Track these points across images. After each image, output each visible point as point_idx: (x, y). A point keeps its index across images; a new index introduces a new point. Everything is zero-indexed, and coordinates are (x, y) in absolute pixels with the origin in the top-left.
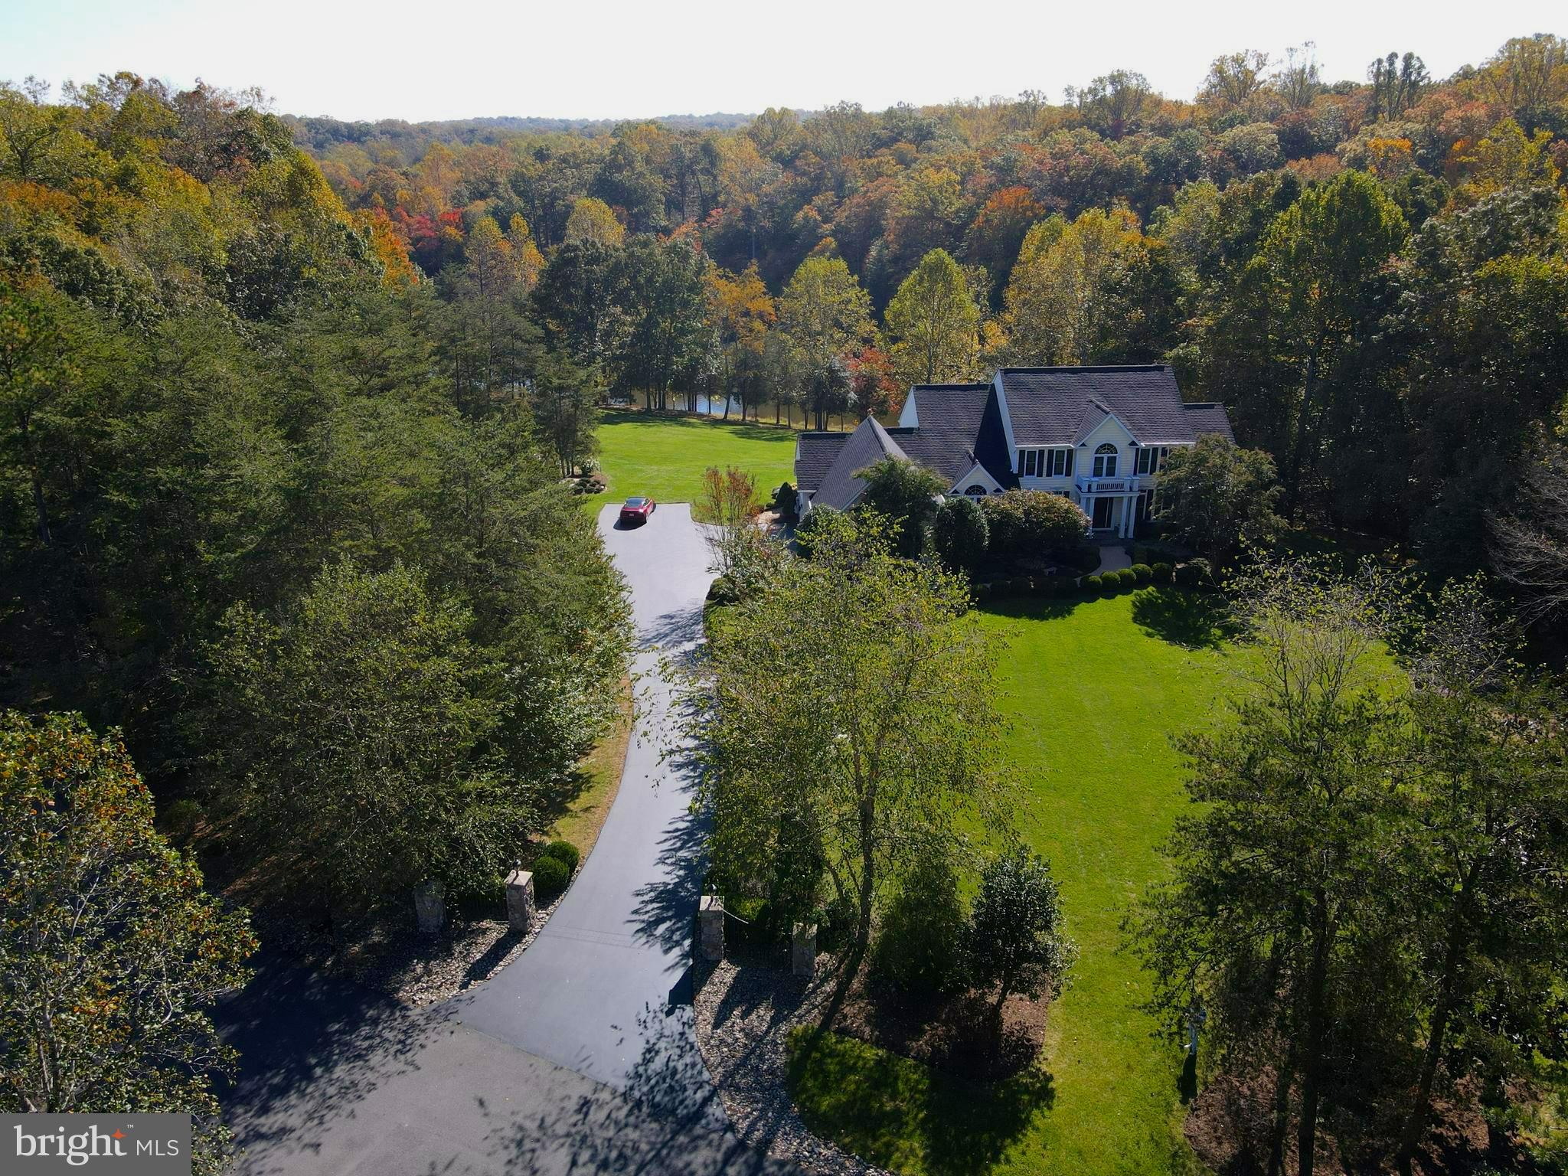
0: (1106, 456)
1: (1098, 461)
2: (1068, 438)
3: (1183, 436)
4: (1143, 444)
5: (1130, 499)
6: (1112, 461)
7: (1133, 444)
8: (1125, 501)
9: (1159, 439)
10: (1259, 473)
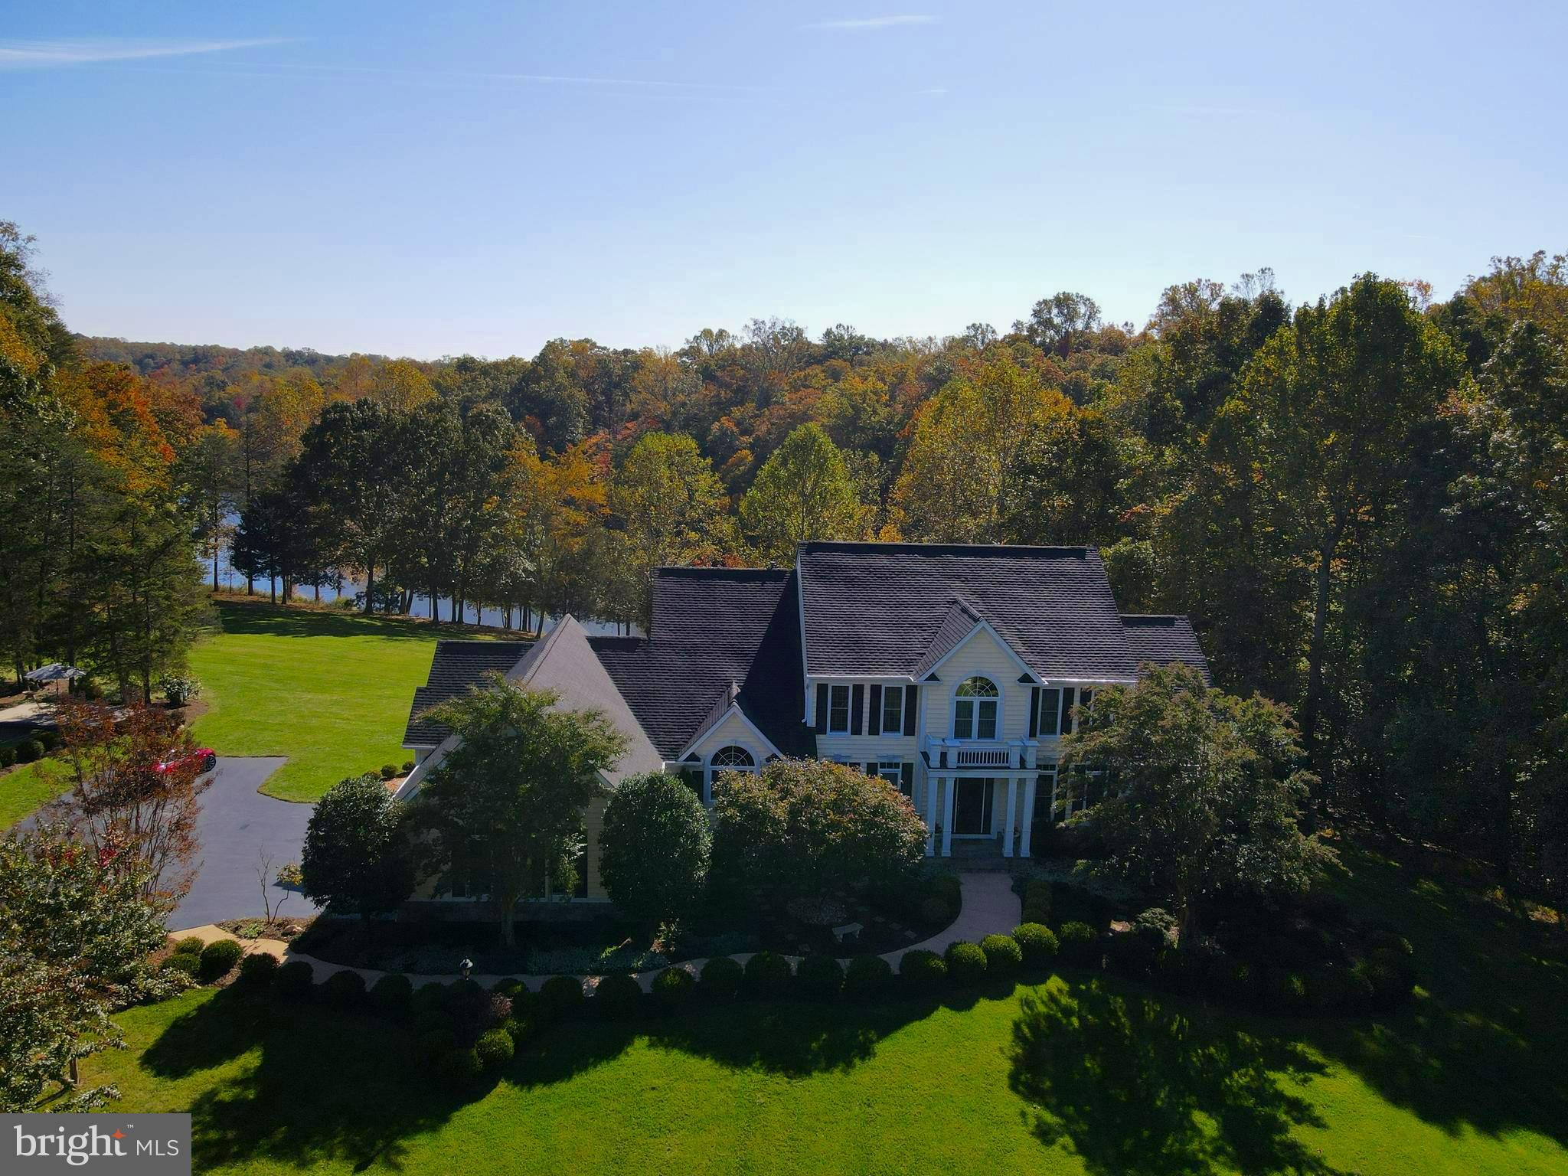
0: (977, 701)
1: (963, 710)
2: (908, 665)
3: (1117, 668)
4: (1045, 681)
5: (1022, 782)
6: (989, 709)
7: (1026, 679)
8: (1013, 786)
9: (1074, 671)
10: (1262, 742)
